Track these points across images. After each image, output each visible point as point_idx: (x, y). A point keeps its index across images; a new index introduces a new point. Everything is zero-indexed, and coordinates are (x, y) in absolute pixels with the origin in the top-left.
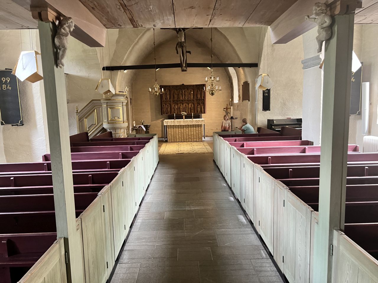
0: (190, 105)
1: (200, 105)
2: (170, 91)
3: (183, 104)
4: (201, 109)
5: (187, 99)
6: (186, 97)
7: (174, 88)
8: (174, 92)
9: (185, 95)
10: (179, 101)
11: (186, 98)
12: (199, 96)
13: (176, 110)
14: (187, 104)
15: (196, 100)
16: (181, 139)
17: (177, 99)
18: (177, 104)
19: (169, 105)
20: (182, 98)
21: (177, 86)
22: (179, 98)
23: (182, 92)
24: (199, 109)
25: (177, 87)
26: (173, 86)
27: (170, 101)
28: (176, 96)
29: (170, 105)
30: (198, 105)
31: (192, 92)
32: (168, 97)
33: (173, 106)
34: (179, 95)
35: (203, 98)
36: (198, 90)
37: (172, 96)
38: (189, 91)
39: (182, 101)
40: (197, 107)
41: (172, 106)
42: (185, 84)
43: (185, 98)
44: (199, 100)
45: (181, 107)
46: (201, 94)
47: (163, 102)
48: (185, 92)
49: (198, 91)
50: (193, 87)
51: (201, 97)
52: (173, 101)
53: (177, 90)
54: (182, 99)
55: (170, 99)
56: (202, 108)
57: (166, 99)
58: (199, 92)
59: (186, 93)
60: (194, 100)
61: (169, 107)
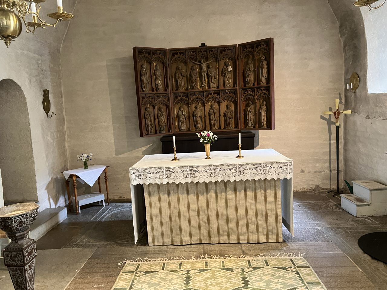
0: (224, 105)
1: (254, 103)
2: (166, 67)
3: (203, 104)
4: (258, 115)
5: (215, 89)
6: (211, 84)
7: (176, 56)
8: (177, 68)
9: (208, 75)
10: (192, 95)
11: (213, 86)
12: (251, 78)
13: (184, 120)
14: (216, 104)
15: (243, 89)
16: (200, 234)
17: (187, 89)
18: (188, 104)
19: (164, 108)
20: (201, 87)
21: (184, 51)
22: (191, 85)
23: (201, 68)
24: (251, 117)
25: (184, 54)
26: (174, 52)
27: (167, 96)
28: (182, 81)
29: (167, 106)
30: (247, 106)
31: (230, 68)
32: (159, 82)
33: (175, 110)
34: (191, 77)
35: (264, 83)
36: (248, 61)
37: (171, 82)
38: (222, 63)
39: (202, 93)
40: (245, 111)
41: (171, 110)
42: (208, 44)
43: (209, 87)
44: (253, 89)
45: (199, 113)
46: (258, 73)
47: (143, 98)
48: (208, 67)
49: (247, 63)
50: (232, 51)
51: (258, 79)
52: (176, 95)
53: (186, 63)
54: (201, 89)
55: (166, 90)
56: (260, 113)
57: (153, 90)
58: (252, 65)
59: (213, 71)
60: (235, 92)
61: (164, 114)
